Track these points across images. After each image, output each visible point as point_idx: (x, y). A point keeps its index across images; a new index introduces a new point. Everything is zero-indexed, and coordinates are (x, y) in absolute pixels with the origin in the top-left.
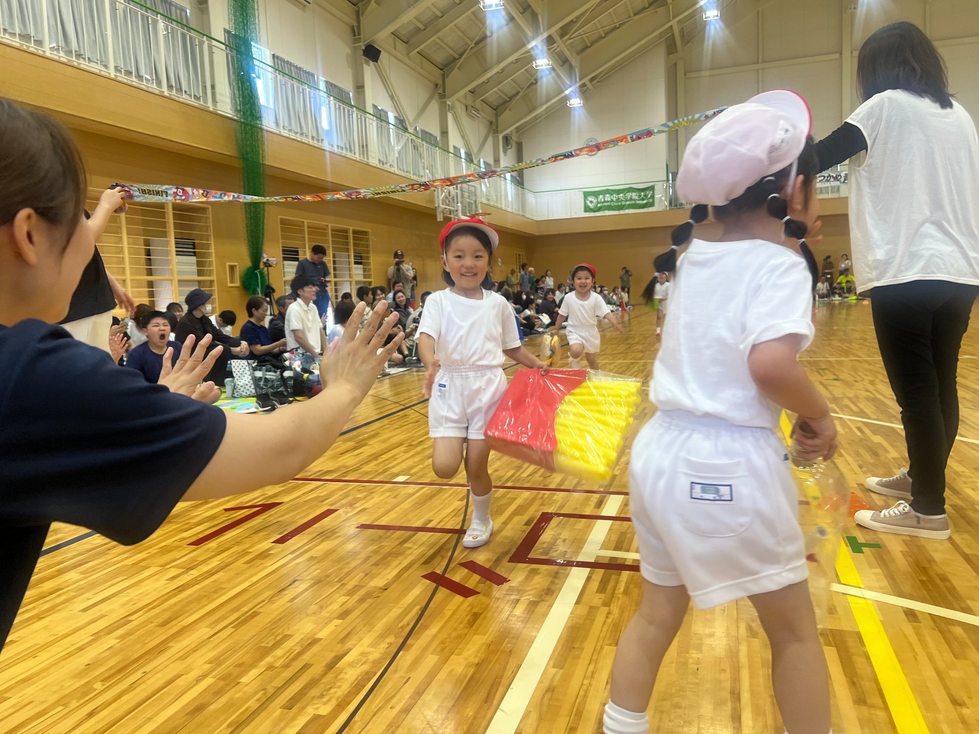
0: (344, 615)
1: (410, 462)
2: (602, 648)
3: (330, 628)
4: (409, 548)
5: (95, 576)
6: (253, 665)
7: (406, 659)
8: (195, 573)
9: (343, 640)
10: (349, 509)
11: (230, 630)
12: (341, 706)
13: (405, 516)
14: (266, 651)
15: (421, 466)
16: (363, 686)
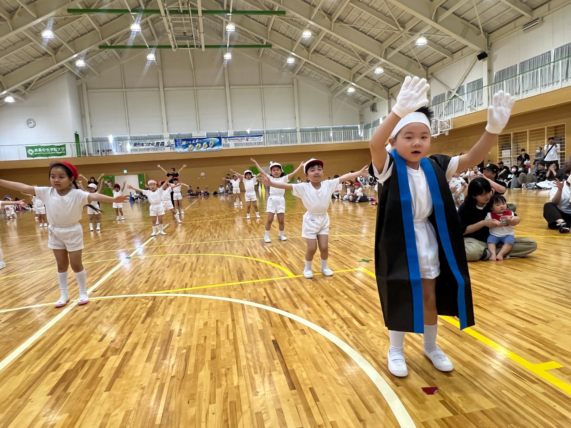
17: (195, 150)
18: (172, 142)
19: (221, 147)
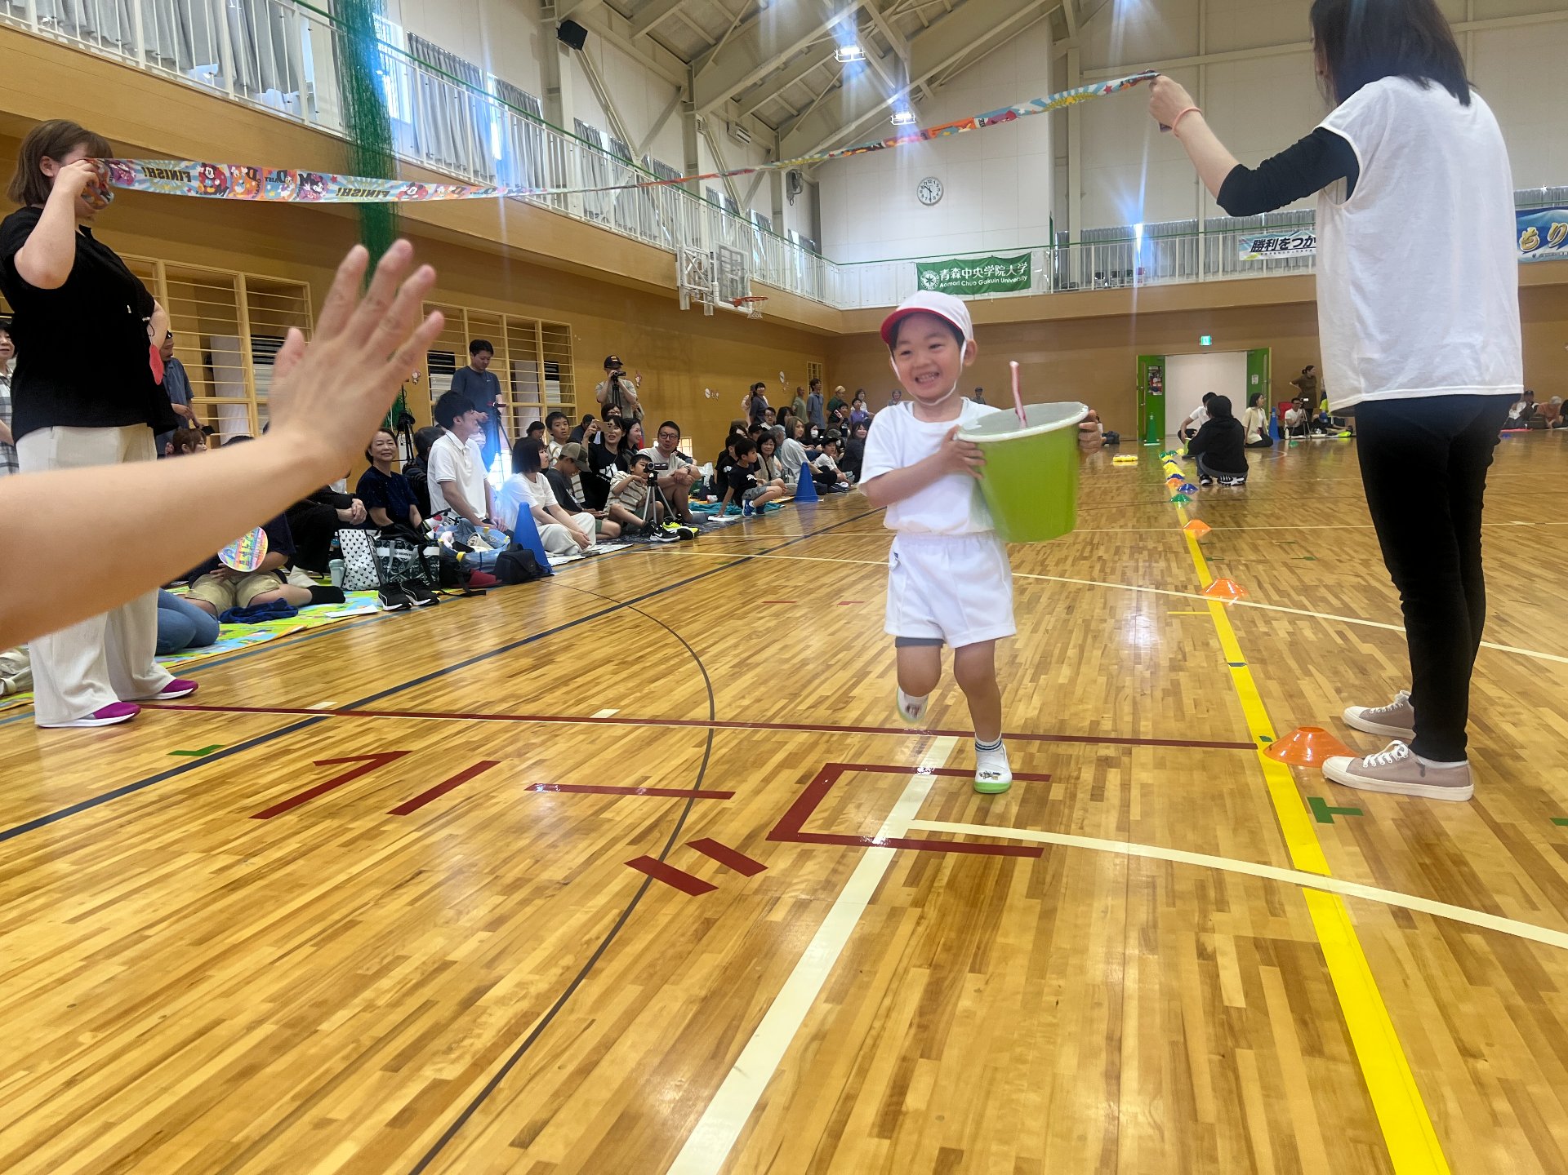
0: (494, 924)
1: (621, 689)
2: (906, 971)
3: (472, 944)
4: (609, 820)
5: (95, 868)
6: (341, 1004)
7: (590, 991)
8: (258, 862)
9: (491, 964)
10: (516, 761)
11: (308, 949)
12: (478, 1066)
13: (606, 771)
14: (363, 982)
15: (638, 694)
16: (518, 1035)
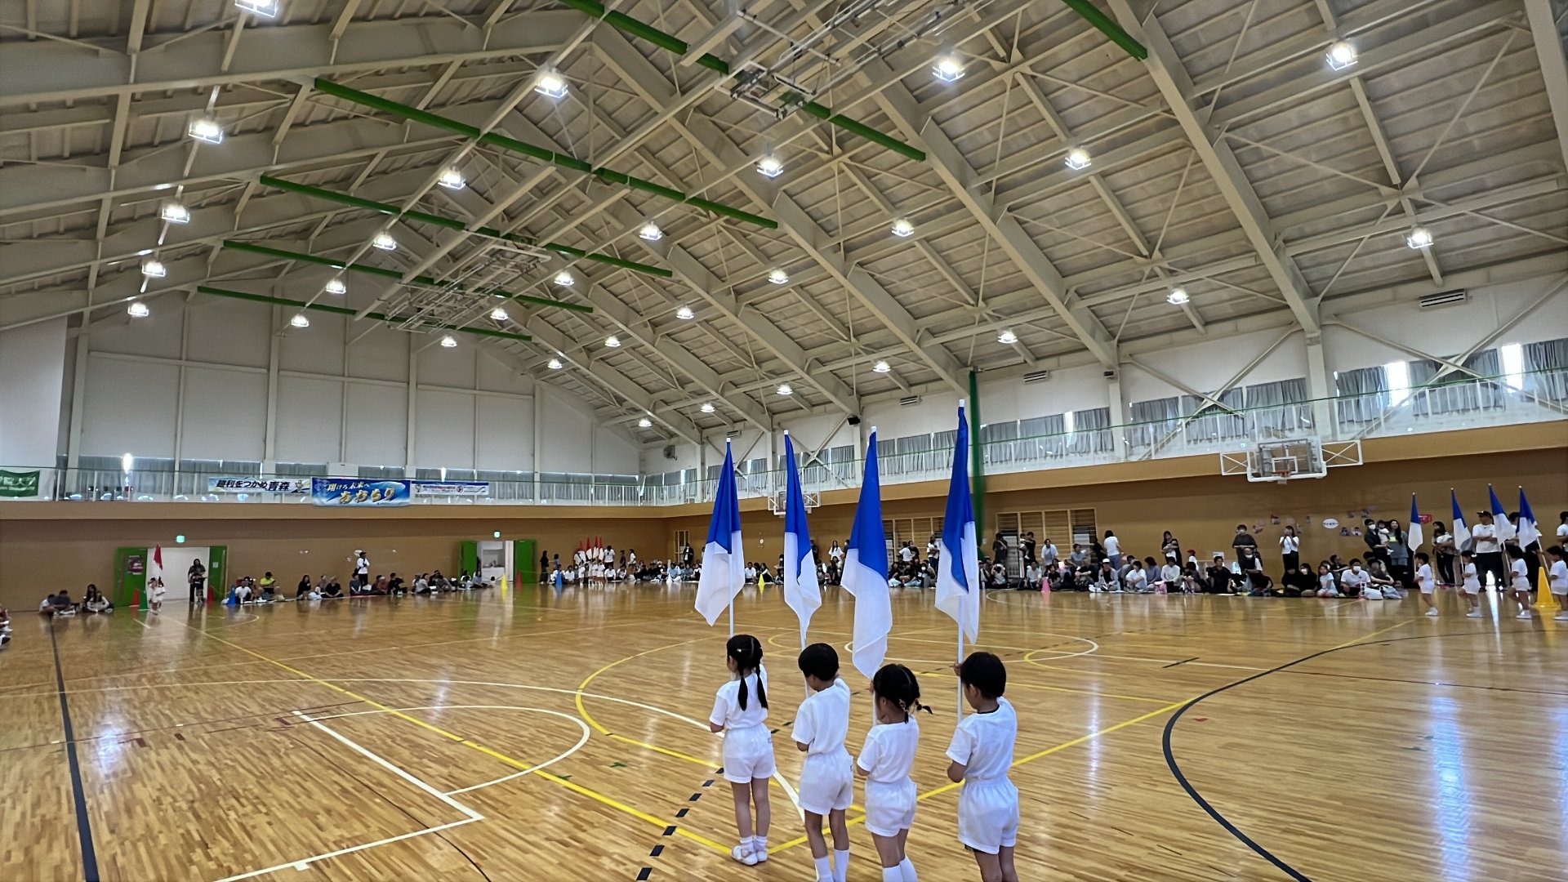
17: (353, 502)
18: (307, 483)
19: (408, 501)
